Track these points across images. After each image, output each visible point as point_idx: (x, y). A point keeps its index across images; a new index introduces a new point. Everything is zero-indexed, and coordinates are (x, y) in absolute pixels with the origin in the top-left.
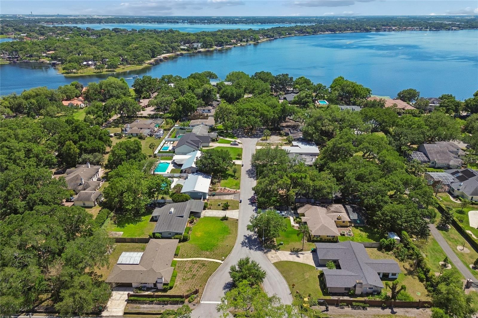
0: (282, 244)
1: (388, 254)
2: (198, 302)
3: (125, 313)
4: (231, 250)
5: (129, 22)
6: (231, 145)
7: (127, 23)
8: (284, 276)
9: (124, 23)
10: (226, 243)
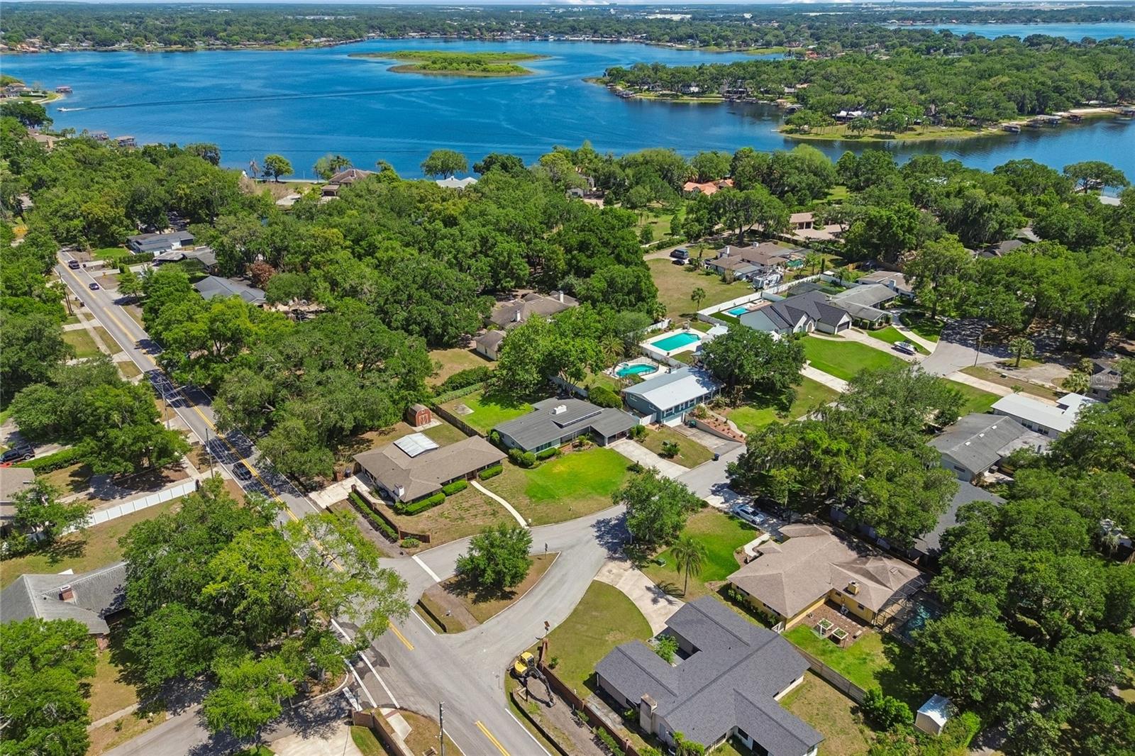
0: (659, 564)
1: (862, 732)
2: (410, 555)
3: (327, 508)
4: (566, 520)
5: (1114, 20)
6: (895, 348)
7: (1106, 20)
8: (575, 610)
9: (1098, 20)
10: (575, 505)
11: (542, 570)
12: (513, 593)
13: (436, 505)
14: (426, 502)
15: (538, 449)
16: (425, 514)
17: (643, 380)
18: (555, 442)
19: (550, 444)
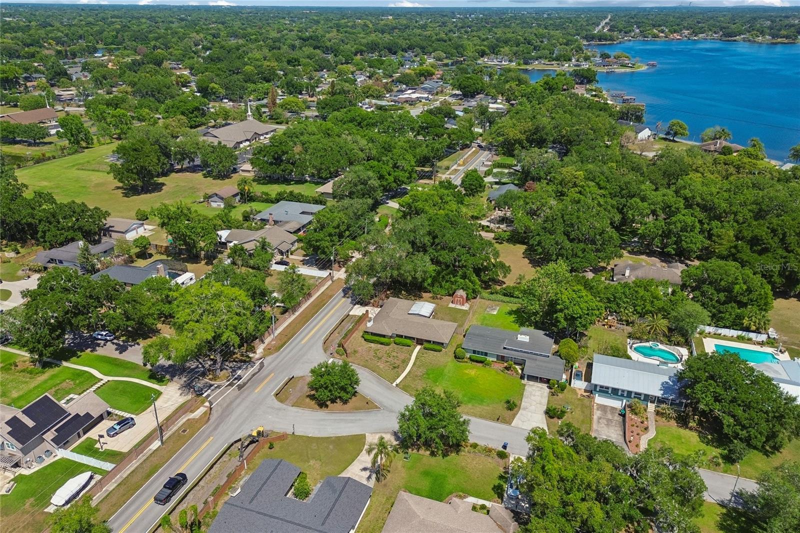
11: (357, 409)
12: (327, 406)
13: (382, 344)
14: (377, 338)
15: (474, 352)
16: (372, 345)
17: (629, 358)
18: (492, 355)
19: (486, 354)
